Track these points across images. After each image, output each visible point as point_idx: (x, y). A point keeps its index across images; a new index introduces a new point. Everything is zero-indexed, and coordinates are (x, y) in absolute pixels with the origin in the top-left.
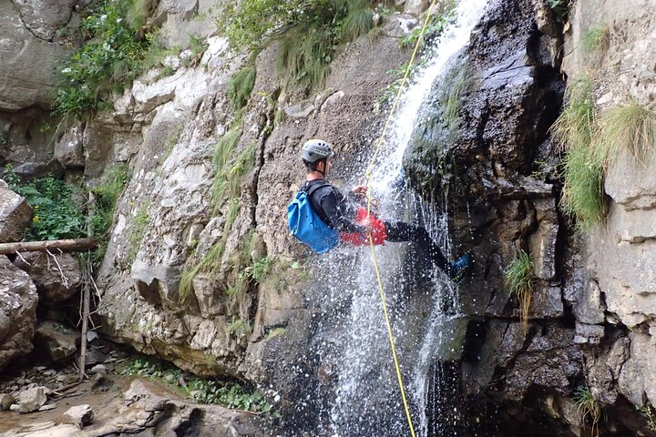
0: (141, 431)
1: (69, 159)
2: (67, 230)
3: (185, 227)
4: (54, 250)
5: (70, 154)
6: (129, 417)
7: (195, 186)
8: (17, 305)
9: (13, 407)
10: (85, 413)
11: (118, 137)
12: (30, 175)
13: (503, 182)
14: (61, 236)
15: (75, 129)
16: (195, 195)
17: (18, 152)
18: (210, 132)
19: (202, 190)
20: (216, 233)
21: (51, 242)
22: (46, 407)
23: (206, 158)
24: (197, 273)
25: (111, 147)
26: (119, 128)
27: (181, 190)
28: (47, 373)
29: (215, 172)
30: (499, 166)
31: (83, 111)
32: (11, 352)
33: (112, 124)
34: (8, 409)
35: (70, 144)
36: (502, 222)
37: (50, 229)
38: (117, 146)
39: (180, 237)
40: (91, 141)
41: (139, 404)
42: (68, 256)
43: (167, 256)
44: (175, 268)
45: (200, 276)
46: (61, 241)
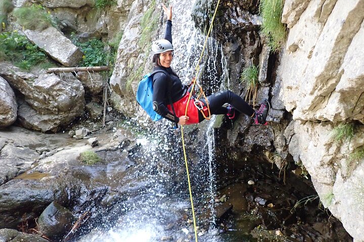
0: (116, 150)
1: (101, 30)
2: (97, 62)
3: (128, 59)
4: (91, 71)
5: (101, 27)
6: (112, 144)
7: (133, 38)
8: (74, 94)
9: (74, 136)
10: (94, 141)
11: (121, 19)
12: (86, 38)
13: (241, 20)
14: (94, 65)
15: (103, 16)
16: (133, 42)
17: (81, 27)
18: (141, 10)
19: (137, 40)
20: (141, 62)
21: (90, 67)
22: (86, 137)
23: (139, 24)
24: (132, 81)
25: (118, 24)
26: (120, 14)
27: (127, 40)
28: (90, 124)
29: (142, 31)
30: (238, 9)
31: (105, 7)
32: (74, 114)
33: (117, 12)
34: (72, 137)
35: (101, 23)
36: (245, 48)
37: (90, 62)
38: (121, 23)
39: (126, 64)
40: (110, 21)
41: (117, 139)
42: (97, 74)
43: (121, 73)
44: (125, 78)
45: (134, 82)
46: (94, 67)
